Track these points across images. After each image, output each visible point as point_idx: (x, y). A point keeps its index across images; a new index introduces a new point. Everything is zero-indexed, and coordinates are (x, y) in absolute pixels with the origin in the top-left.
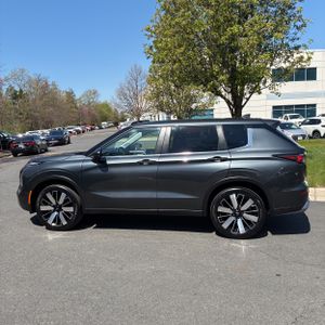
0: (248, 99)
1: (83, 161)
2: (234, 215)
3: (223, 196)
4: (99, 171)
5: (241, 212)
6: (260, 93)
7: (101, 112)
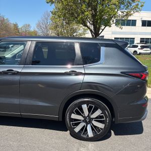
0: (103, 30)
2: (85, 121)
3: (76, 105)
5: (91, 120)
6: (110, 26)
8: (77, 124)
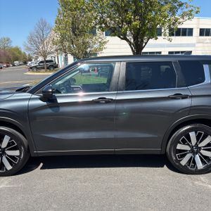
0: (146, 43)
1: (30, 99)
4: (49, 111)
7: (14, 54)
8: (183, 156)
